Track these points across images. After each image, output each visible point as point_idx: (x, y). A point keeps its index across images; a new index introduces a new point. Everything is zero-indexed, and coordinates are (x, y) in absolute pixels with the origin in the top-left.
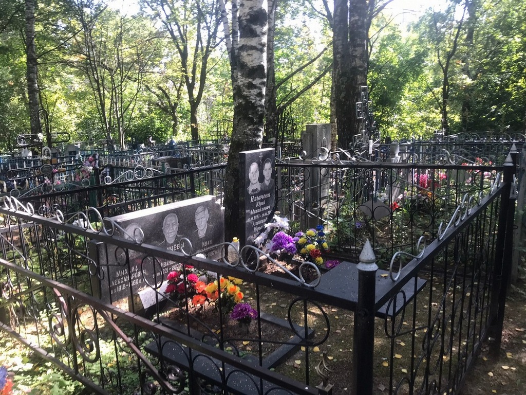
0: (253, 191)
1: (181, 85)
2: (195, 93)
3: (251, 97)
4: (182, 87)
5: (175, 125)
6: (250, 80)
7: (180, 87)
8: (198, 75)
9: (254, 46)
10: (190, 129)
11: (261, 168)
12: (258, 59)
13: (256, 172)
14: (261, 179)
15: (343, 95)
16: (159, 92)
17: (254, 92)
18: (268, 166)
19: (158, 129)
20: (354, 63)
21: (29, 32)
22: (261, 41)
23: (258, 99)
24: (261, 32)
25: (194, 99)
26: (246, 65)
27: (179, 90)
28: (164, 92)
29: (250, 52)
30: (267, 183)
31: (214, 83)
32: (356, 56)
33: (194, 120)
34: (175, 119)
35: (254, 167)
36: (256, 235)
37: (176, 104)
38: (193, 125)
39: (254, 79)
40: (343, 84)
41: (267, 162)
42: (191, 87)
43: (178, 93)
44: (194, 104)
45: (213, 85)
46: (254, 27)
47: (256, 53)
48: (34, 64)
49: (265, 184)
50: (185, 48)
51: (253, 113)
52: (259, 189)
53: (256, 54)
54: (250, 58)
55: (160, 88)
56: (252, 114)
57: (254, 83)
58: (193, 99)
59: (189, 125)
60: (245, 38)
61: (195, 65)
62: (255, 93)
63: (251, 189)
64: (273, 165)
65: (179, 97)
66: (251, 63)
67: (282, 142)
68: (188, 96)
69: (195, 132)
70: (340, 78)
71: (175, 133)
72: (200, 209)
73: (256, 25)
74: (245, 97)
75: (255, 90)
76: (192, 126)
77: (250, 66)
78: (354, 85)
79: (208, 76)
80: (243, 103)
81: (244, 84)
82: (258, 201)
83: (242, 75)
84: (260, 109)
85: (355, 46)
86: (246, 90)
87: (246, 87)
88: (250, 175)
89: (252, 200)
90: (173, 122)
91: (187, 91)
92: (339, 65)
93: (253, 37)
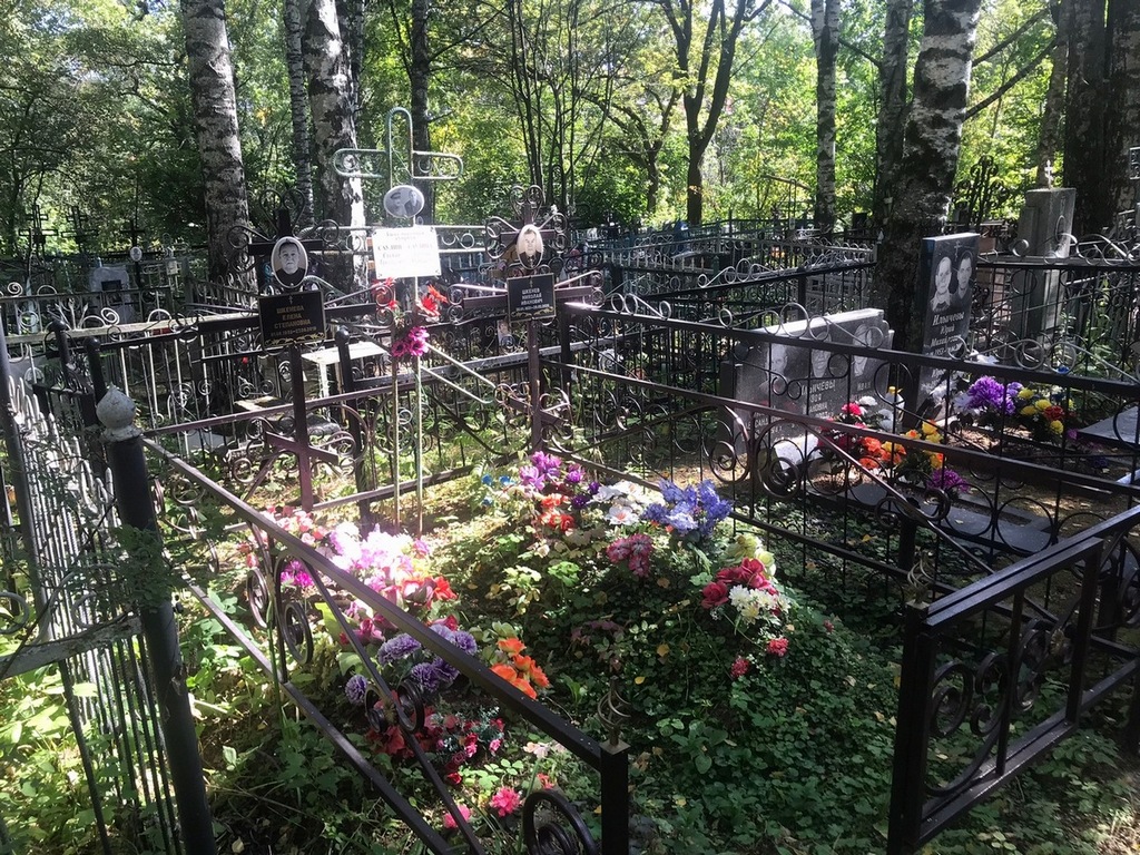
0: (939, 306)
1: (672, 103)
2: (702, 119)
3: (937, 142)
4: (674, 107)
5: (653, 189)
6: (938, 112)
7: (669, 107)
8: (711, 81)
9: (953, 51)
10: (684, 197)
11: (955, 266)
12: (958, 73)
13: (947, 273)
14: (954, 286)
15: (1083, 127)
16: (625, 118)
17: (943, 132)
18: (966, 264)
19: (622, 198)
20: (1122, 63)
21: (419, 8)
22: (965, 40)
23: (949, 145)
24: (969, 24)
25: (699, 133)
26: (934, 85)
27: (666, 114)
28: (634, 117)
29: (943, 62)
30: (961, 293)
31: (742, 98)
32: (1127, 50)
33: (694, 177)
34: (653, 175)
35: (945, 265)
36: (934, 383)
37: (658, 144)
38: (692, 187)
39: (945, 110)
40: (1085, 104)
41: (964, 257)
42: (692, 107)
43: (664, 120)
44: (698, 143)
45: (742, 102)
46: (956, 15)
47: (956, 63)
48: (425, 70)
49: (957, 295)
50: (688, 23)
51: (937, 171)
52: (948, 304)
53: (953, 64)
54: (943, 73)
55: (627, 111)
56: (935, 172)
57: (945, 116)
58: (697, 131)
59: (685, 189)
60: (937, 37)
61: (706, 59)
62: (944, 135)
63: (936, 301)
64: (975, 264)
65: (665, 128)
66: (944, 81)
67: (978, 224)
68: (686, 127)
69: (695, 204)
70: (1079, 93)
71: (652, 206)
72: (861, 329)
73: (961, 11)
74: (925, 143)
75: (944, 129)
76: (689, 190)
77: (941, 88)
78: (1116, 109)
79: (733, 82)
80: (920, 153)
81: (924, 120)
82: (943, 325)
83: (923, 104)
84: (949, 163)
85: (1126, 29)
86: (928, 129)
87: (928, 124)
88: (938, 278)
89: (935, 322)
90: (649, 183)
91: (685, 115)
92: (1082, 65)
93: (953, 34)
